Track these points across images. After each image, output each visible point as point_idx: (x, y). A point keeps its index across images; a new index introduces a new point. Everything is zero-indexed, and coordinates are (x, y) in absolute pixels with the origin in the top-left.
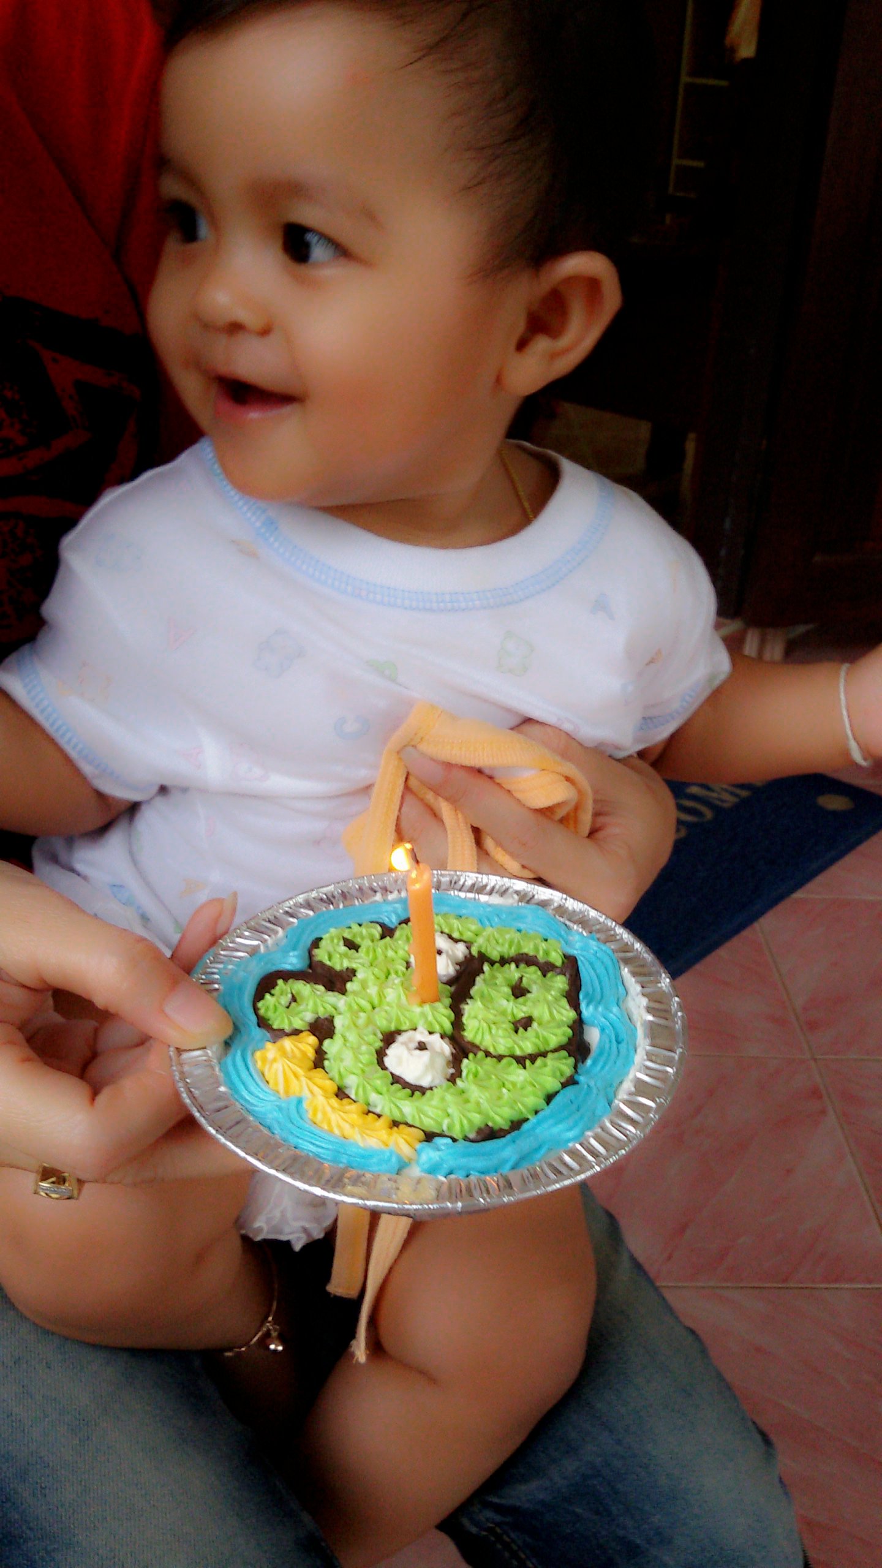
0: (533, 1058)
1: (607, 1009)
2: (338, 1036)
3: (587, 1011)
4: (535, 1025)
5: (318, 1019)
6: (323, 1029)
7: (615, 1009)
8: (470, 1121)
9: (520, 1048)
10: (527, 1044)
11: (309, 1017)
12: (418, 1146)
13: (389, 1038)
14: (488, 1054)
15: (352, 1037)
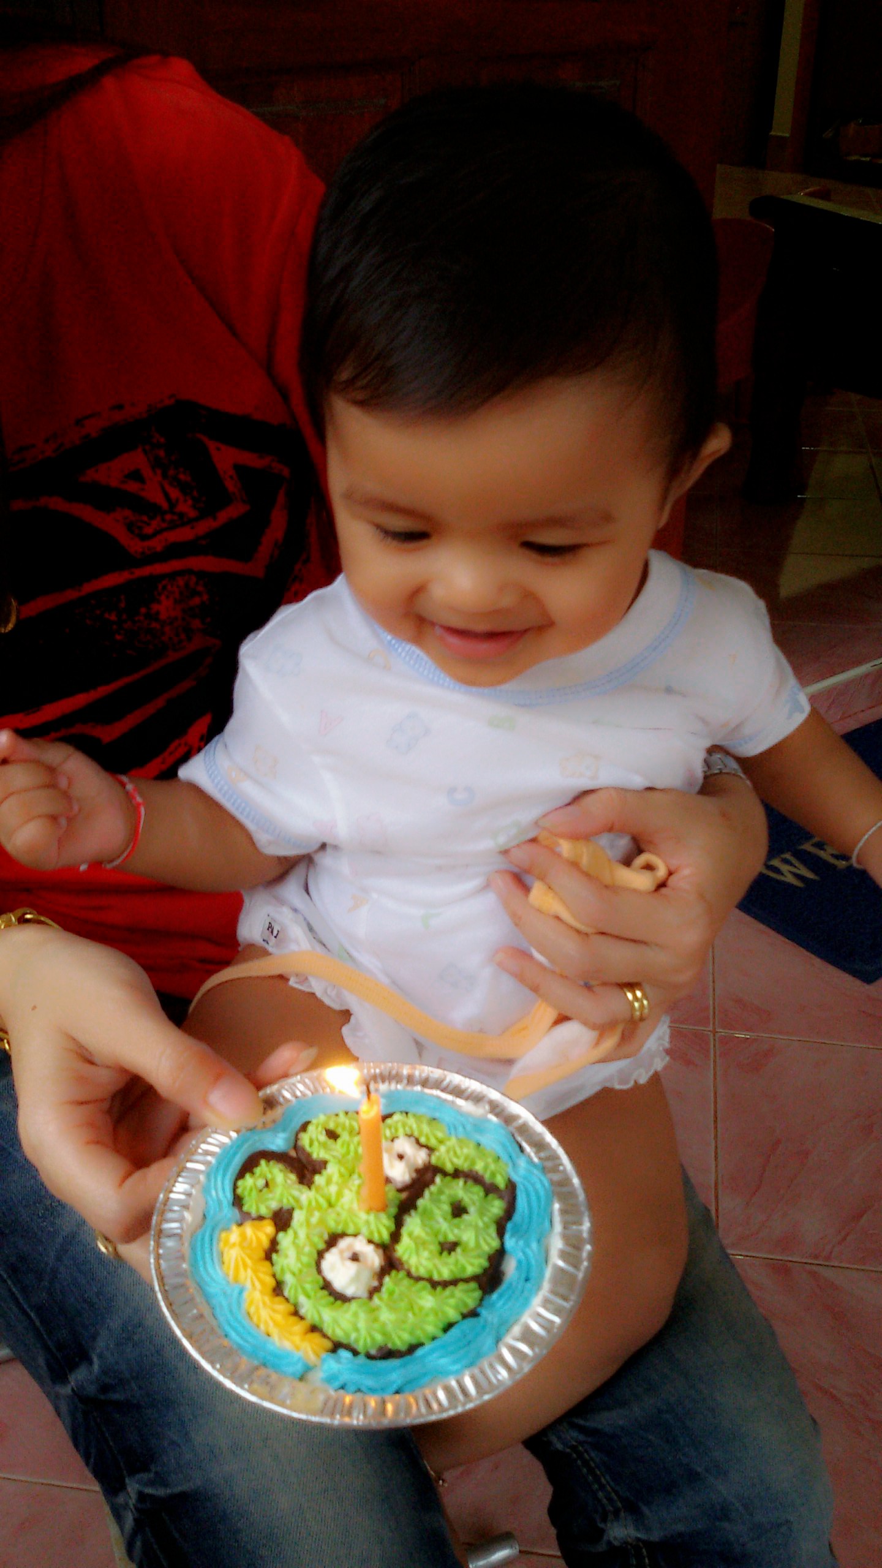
0: (445, 1284)
1: (527, 1245)
2: (290, 1232)
3: (510, 1242)
4: (459, 1250)
5: (281, 1209)
6: (282, 1220)
7: (534, 1245)
8: (373, 1339)
9: (439, 1273)
10: (445, 1270)
11: (274, 1205)
12: (324, 1355)
13: (333, 1240)
14: (409, 1275)
15: (302, 1234)
